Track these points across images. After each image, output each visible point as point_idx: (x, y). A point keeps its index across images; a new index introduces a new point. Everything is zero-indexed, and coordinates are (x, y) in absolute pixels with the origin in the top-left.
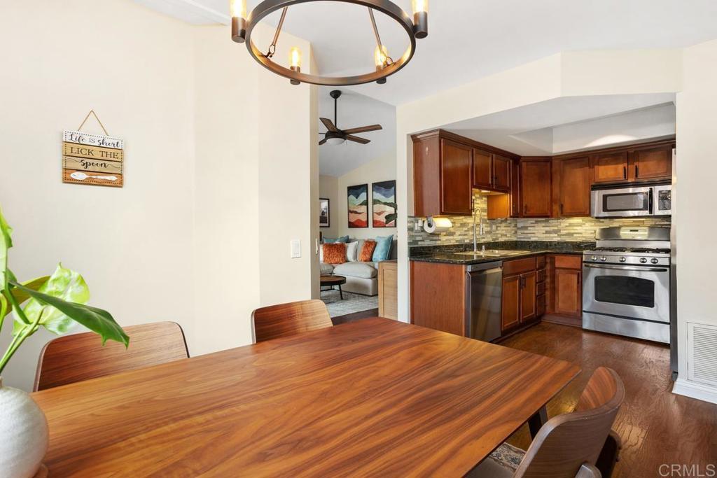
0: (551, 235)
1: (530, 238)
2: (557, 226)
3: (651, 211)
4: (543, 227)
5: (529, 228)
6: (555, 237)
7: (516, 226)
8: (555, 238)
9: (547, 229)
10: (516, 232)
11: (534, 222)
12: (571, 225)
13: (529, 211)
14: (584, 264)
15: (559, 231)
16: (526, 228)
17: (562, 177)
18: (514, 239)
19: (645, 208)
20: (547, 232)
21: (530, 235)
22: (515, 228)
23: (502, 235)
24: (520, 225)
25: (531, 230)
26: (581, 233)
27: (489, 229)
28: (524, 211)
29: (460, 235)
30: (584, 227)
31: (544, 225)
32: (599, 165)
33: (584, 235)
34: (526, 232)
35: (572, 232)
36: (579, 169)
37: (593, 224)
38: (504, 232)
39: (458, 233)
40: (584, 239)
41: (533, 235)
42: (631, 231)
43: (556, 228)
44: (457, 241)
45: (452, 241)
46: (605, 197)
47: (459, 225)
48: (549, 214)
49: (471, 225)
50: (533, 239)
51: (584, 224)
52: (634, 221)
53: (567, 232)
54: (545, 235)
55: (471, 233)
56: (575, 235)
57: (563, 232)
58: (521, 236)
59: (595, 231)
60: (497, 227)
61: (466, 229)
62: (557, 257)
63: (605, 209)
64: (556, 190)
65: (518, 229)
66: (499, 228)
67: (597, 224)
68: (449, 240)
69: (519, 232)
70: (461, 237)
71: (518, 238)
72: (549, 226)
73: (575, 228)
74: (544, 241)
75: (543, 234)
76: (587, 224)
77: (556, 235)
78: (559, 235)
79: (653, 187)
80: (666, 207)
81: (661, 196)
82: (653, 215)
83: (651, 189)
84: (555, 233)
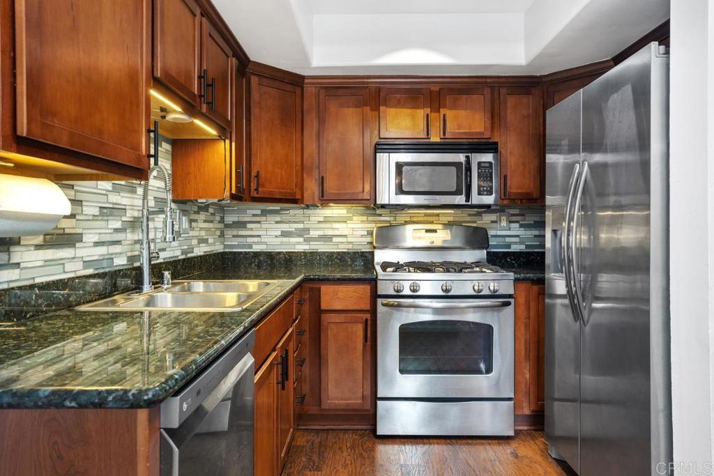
0: (293, 240)
1: (250, 246)
2: (303, 222)
3: (468, 197)
4: (277, 222)
5: (249, 226)
6: (299, 243)
7: (222, 221)
8: (298, 245)
9: (285, 227)
10: (222, 235)
11: (259, 212)
12: (327, 220)
13: (263, 186)
14: (380, 301)
15: (306, 231)
16: (242, 225)
17: (322, 121)
18: (219, 248)
19: (458, 192)
20: (285, 234)
21: (250, 240)
22: (221, 226)
23: (203, 241)
24: (230, 219)
25: (253, 229)
26: (345, 236)
28: (253, 186)
29: (97, 244)
30: (350, 225)
31: (278, 218)
32: (386, 105)
33: (350, 240)
34: (242, 233)
35: (330, 232)
36: (352, 110)
38: (203, 233)
39: (90, 238)
41: (256, 240)
42: (427, 231)
43: (301, 226)
44: (87, 264)
46: (399, 166)
47: (96, 211)
48: (298, 197)
49: (131, 214)
50: (256, 248)
51: (350, 219)
52: (426, 215)
53: (321, 233)
54: (280, 239)
55: (130, 236)
56: (335, 240)
57: (314, 233)
58: (235, 243)
59: (368, 231)
60: (191, 221)
61: (118, 225)
63: (400, 190)
64: (311, 147)
65: (227, 226)
66: (194, 224)
67: (370, 218)
68: (61, 262)
69: (229, 233)
70: (102, 250)
71: (226, 246)
72: (290, 222)
73: (335, 225)
74: (279, 253)
75: (276, 237)
76: (355, 218)
77: (301, 240)
78: (307, 240)
79: (470, 155)
80: (486, 191)
81: (480, 171)
82: (470, 203)
83: (467, 157)
84: (300, 236)
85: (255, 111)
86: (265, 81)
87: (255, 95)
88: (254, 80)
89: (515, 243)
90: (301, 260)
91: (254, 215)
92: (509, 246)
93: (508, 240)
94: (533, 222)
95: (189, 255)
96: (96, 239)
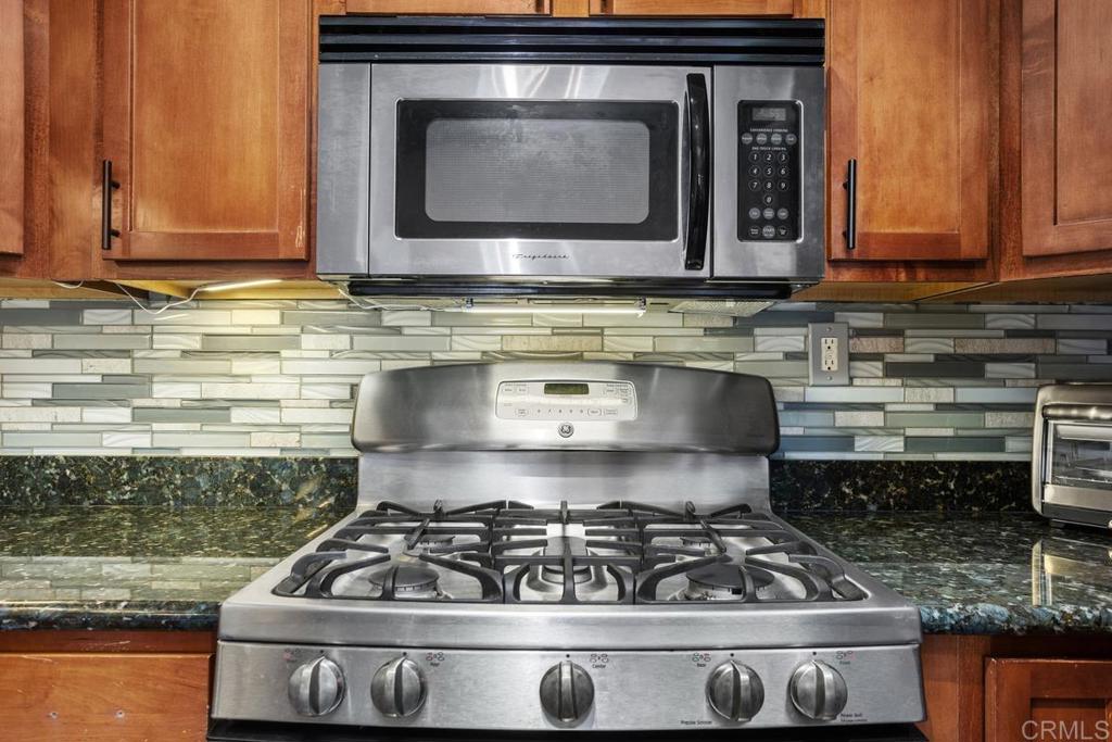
0: (94, 415)
2: (128, 352)
3: (696, 254)
4: (37, 354)
6: (116, 428)
9: (68, 370)
12: (213, 348)
15: (141, 381)
19: (655, 227)
20: (63, 395)
26: (274, 403)
31: (41, 340)
33: (290, 416)
35: (222, 390)
37: (342, 341)
40: (292, 440)
42: (553, 388)
43: (121, 366)
46: (416, 120)
51: (293, 343)
53: (189, 391)
54: (48, 414)
56: (238, 415)
57: (167, 393)
59: (354, 388)
63: (410, 217)
67: (362, 342)
72: (82, 353)
73: (240, 366)
74: (43, 462)
75: (36, 402)
76: (308, 341)
77: (122, 414)
78: (143, 417)
79: (706, 71)
80: (775, 222)
81: (747, 139)
82: (704, 273)
83: (696, 83)
84: (119, 402)
89: (869, 431)
90: (117, 486)
92: (846, 440)
93: (843, 419)
94: (931, 358)
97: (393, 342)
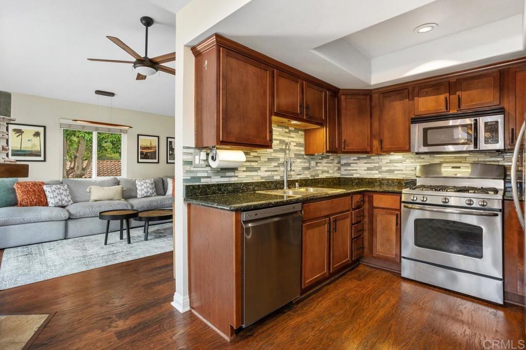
0: (373, 172)
1: (352, 175)
2: (378, 163)
3: (476, 145)
4: (365, 163)
5: (352, 165)
6: (376, 174)
7: (339, 162)
8: (376, 175)
9: (369, 165)
10: (339, 169)
11: (356, 158)
12: (391, 162)
13: (348, 146)
14: (403, 205)
15: (380, 167)
16: (348, 164)
17: (381, 111)
18: (337, 175)
19: (468, 143)
20: (369, 169)
21: (352, 172)
22: (339, 165)
23: (323, 172)
24: (343, 162)
25: (354, 167)
26: (402, 170)
27: (307, 165)
28: (343, 146)
29: (266, 171)
30: (405, 164)
31: (365, 161)
32: (418, 96)
33: (404, 172)
34: (348, 168)
35: (393, 168)
36: (398, 102)
37: (414, 160)
38: (325, 169)
39: (263, 169)
40: (405, 176)
41: (355, 172)
42: (453, 167)
43: (377, 165)
44: (262, 178)
45: (255, 178)
46: (425, 131)
47: (266, 160)
48: (369, 150)
49: (282, 161)
50: (355, 176)
51: (405, 161)
52: (455, 158)
53: (388, 168)
54: (366, 172)
55: (282, 169)
56: (395, 172)
57: (384, 169)
58: (344, 173)
59: (415, 168)
60: (317, 163)
61: (276, 164)
62: (375, 196)
63: (426, 144)
64: (376, 125)
65: (342, 165)
66: (318, 164)
67: (418, 160)
68: (252, 176)
69: (343, 168)
70: (269, 173)
71: (341, 175)
72: (371, 163)
73: (396, 165)
74: (366, 178)
75: (365, 170)
76: (407, 160)
77: (377, 172)
78: (380, 172)
79: (478, 118)
80: (493, 141)
81: (486, 128)
82: (478, 149)
83: (476, 120)
84: (377, 170)
85: (343, 111)
86: (349, 97)
87: (343, 104)
88: (343, 97)
90: (377, 182)
91: (354, 160)
95: (316, 178)
96: (266, 169)
97: (422, 160)
